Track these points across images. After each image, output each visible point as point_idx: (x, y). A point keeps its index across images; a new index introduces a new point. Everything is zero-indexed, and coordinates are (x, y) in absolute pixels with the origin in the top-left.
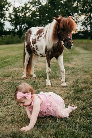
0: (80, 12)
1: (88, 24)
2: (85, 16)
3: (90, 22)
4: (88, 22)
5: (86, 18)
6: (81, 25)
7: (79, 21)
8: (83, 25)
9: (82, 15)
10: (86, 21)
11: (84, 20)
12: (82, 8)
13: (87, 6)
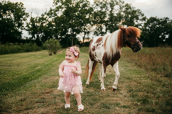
1: (99, 34)
2: (96, 27)
3: (101, 31)
4: (99, 31)
5: (97, 29)
6: (94, 34)
7: (91, 30)
8: (95, 34)
9: (93, 26)
10: (98, 31)
11: (96, 30)
12: (94, 20)
13: (98, 18)
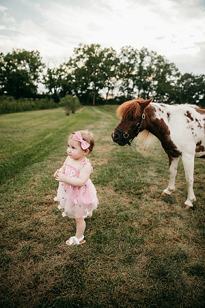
0: (117, 77)
9: (119, 80)
10: (123, 87)
12: (120, 73)
